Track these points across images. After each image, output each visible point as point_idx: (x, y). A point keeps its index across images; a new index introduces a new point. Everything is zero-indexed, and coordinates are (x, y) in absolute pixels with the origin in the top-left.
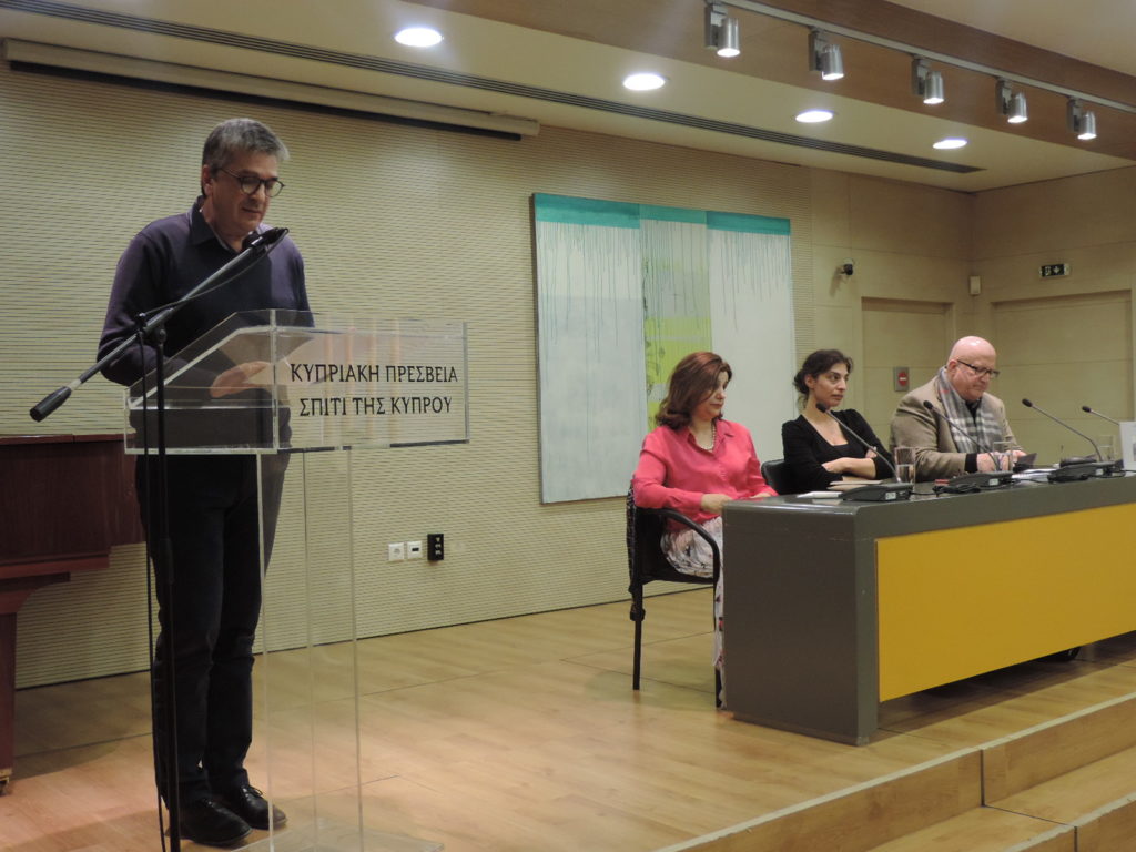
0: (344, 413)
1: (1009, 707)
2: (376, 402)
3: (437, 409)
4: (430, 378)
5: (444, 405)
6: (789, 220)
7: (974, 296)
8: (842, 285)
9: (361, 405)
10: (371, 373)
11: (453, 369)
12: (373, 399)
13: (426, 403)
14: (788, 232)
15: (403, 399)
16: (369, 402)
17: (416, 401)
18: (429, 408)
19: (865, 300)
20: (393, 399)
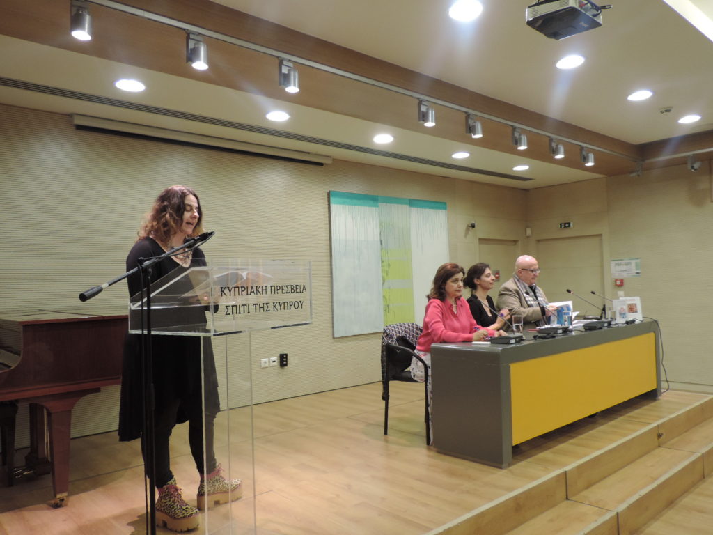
1: (572, 444)
6: (445, 203)
8: (470, 233)
14: (445, 209)
19: (480, 239)
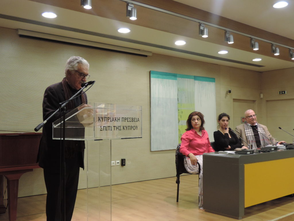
0: (111, 130)
2: (119, 127)
3: (134, 129)
4: (133, 121)
5: (136, 127)
6: (215, 79)
7: (261, 99)
8: (228, 95)
9: (115, 128)
10: (118, 119)
11: (138, 119)
13: (132, 127)
15: (126, 126)
16: (117, 127)
17: (129, 127)
18: (132, 129)
19: (234, 99)
20: (123, 126)
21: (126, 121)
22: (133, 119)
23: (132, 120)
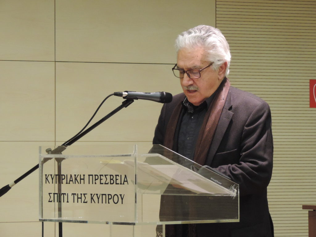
0: (68, 202)
2: (83, 195)
3: (116, 201)
4: (112, 182)
9: (76, 197)
10: (81, 179)
11: (126, 176)
12: (81, 194)
13: (110, 197)
15: (97, 195)
16: (79, 196)
17: (104, 196)
18: (111, 201)
20: (91, 194)
21: (98, 181)
22: (112, 177)
23: (111, 179)
